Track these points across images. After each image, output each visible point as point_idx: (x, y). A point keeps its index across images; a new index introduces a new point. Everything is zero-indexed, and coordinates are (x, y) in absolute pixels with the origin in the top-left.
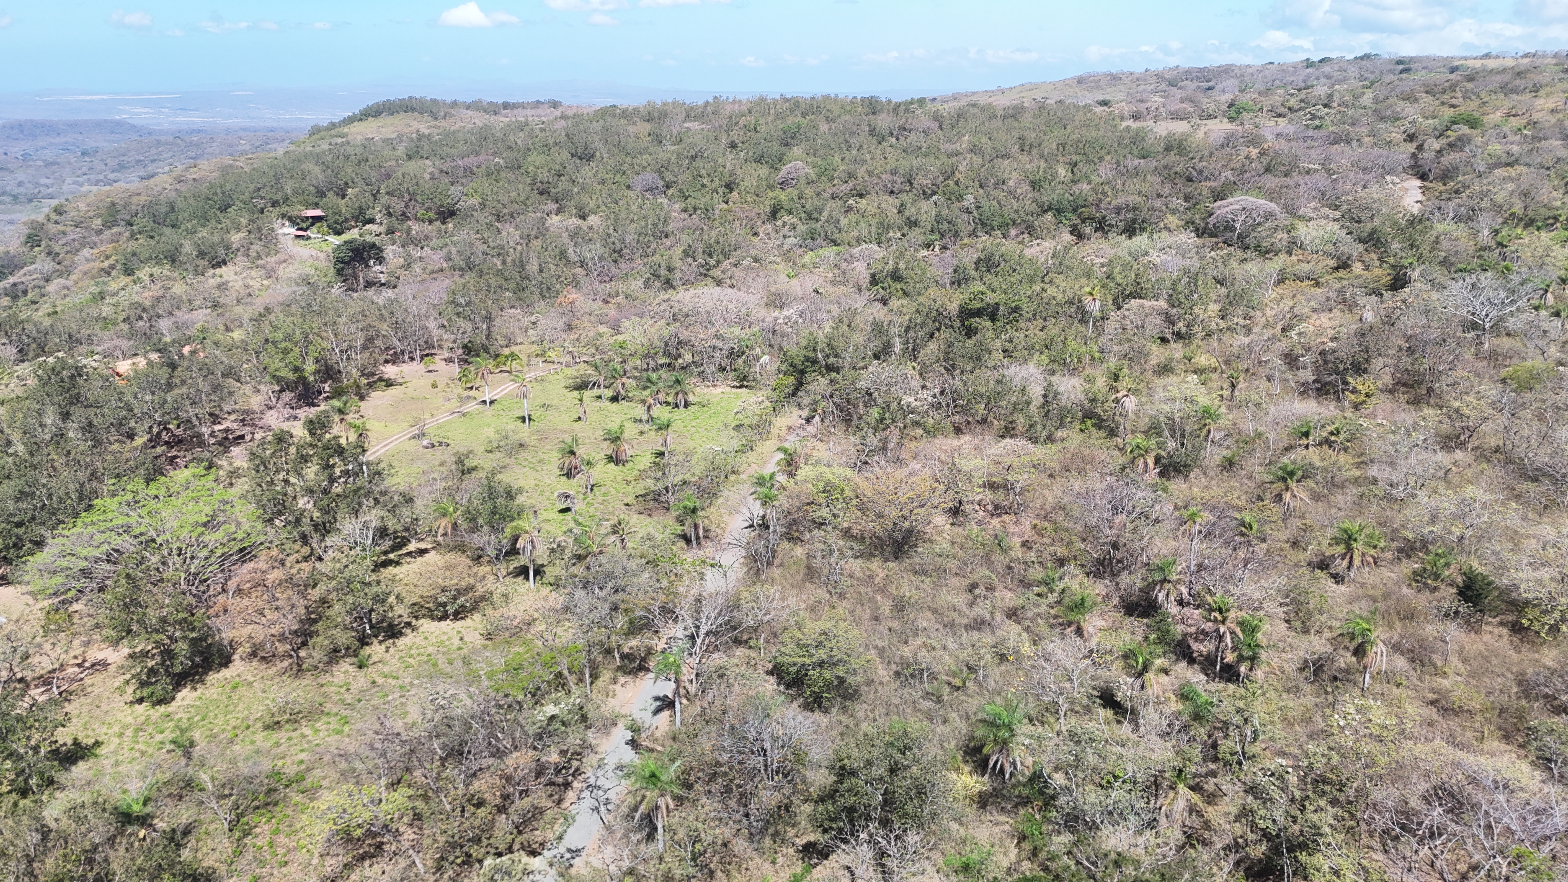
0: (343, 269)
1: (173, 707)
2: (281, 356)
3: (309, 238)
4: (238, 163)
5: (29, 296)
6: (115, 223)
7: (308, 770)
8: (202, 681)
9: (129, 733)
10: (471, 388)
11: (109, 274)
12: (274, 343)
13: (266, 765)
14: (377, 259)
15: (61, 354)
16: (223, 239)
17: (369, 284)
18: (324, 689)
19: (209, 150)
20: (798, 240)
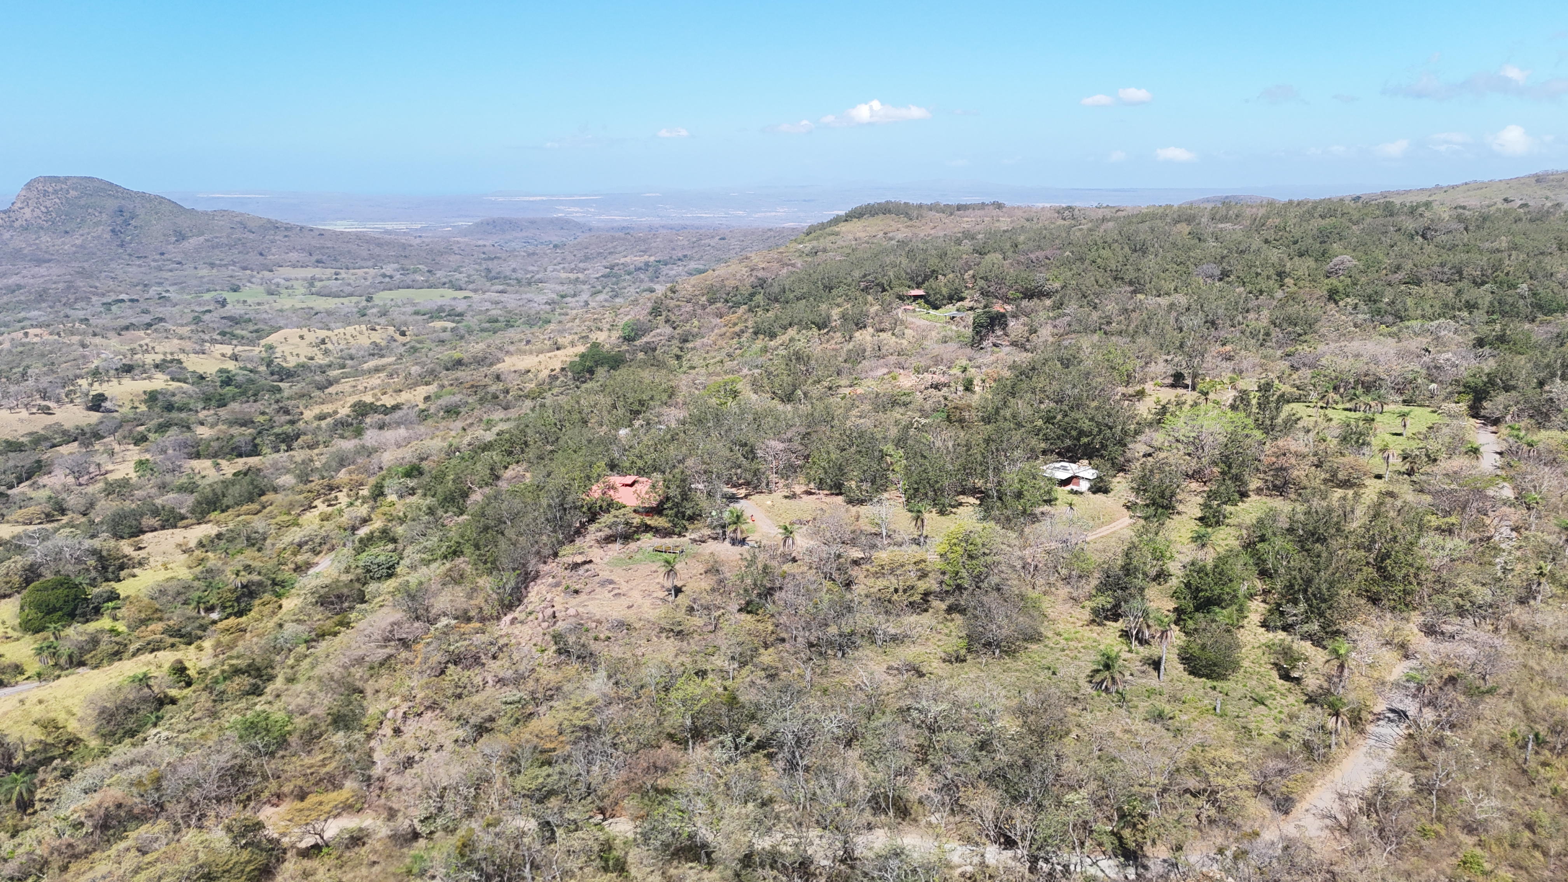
3: (915, 311)
17: (994, 345)
20: (1367, 316)
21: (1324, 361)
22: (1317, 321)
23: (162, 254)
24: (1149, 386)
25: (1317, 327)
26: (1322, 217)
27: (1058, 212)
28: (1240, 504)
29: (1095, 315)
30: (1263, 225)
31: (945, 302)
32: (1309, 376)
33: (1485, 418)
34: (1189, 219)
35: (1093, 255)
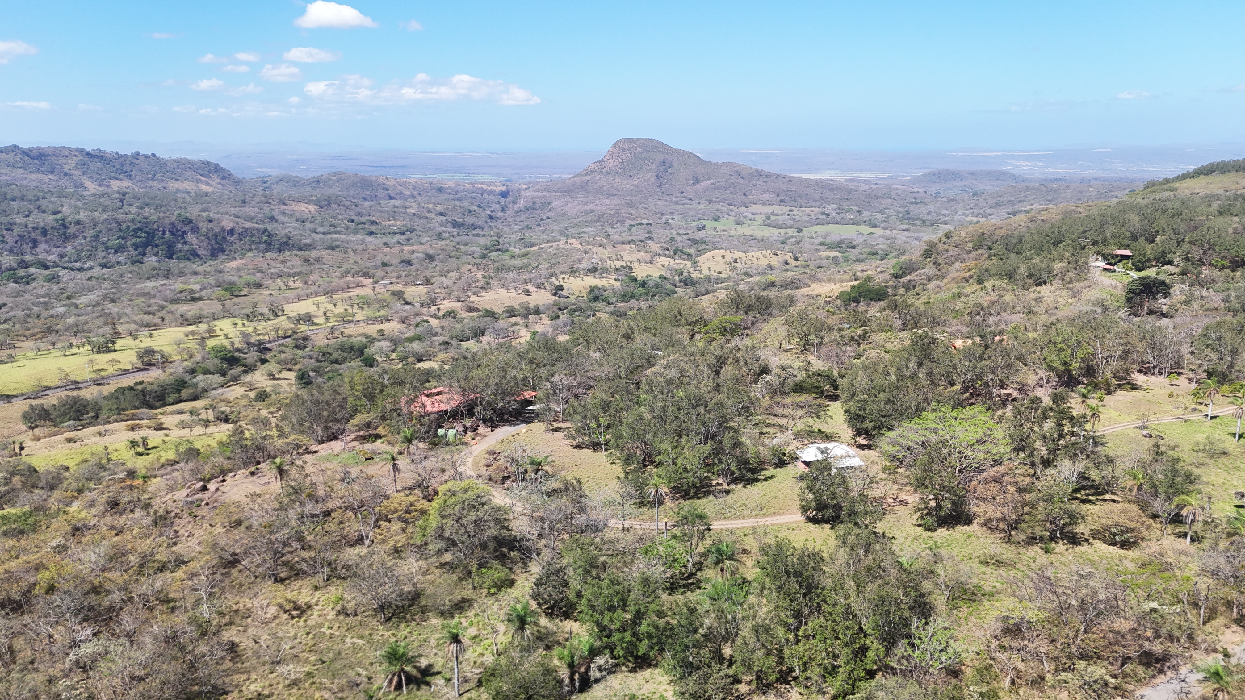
0: (1132, 298)
1: (934, 534)
2: (1056, 353)
3: (1114, 271)
4: (1078, 209)
5: (916, 289)
6: (980, 247)
7: (997, 592)
8: (953, 528)
9: (910, 538)
10: (1201, 404)
11: (967, 281)
12: (1054, 343)
13: (975, 581)
14: (1164, 293)
15: (926, 329)
16: (1048, 266)
17: (1151, 312)
18: (1020, 556)
19: (1063, 195)
23: (682, 193)
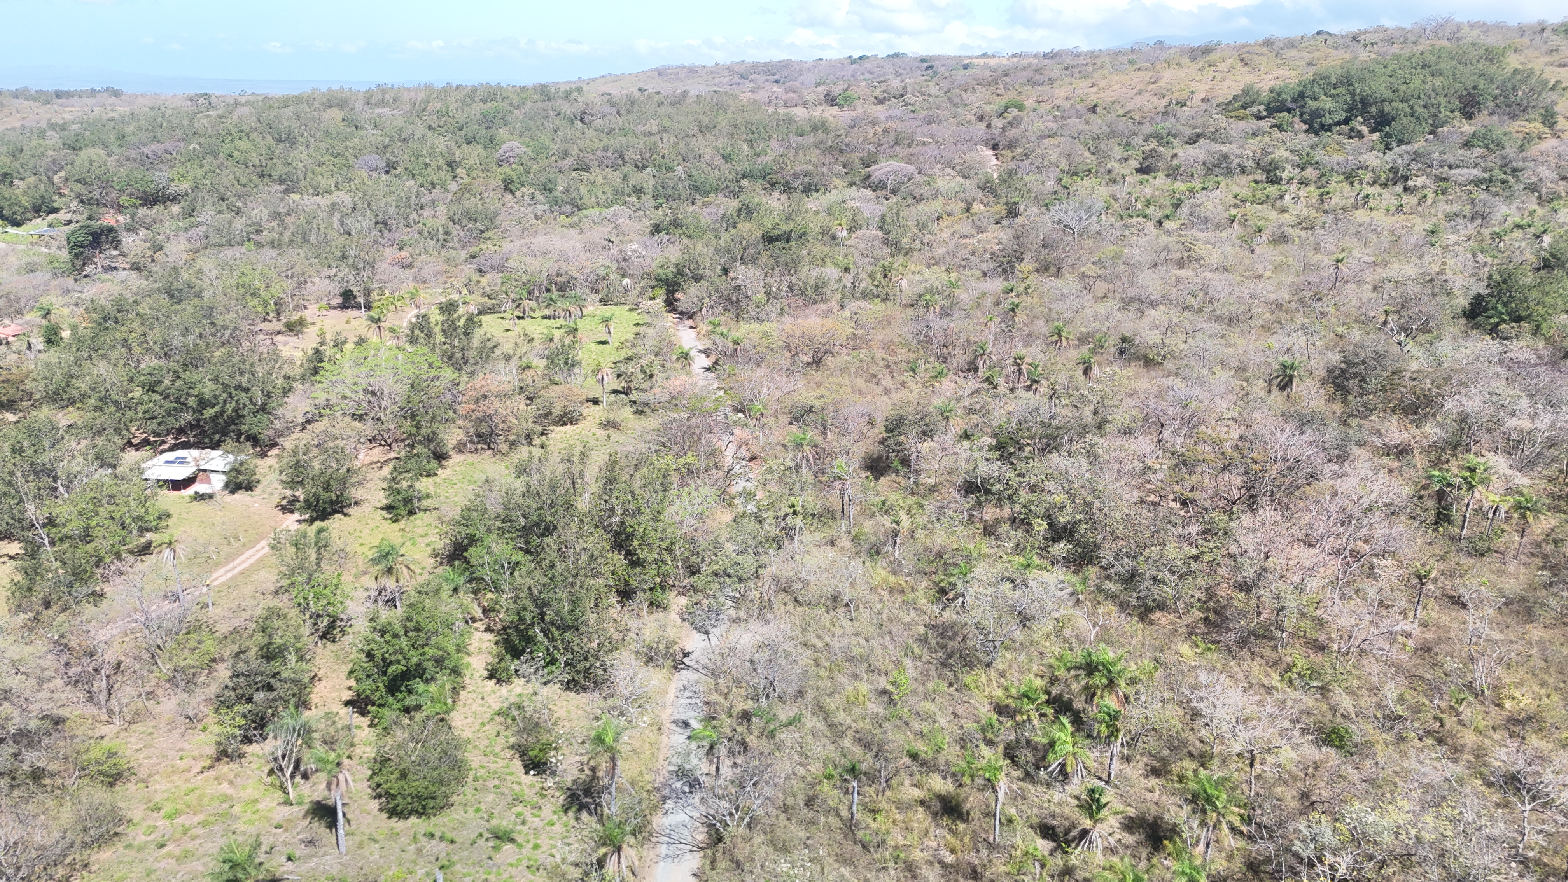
17: (106, 269)
20: (547, 207)
21: (511, 263)
22: (497, 214)
24: (310, 314)
25: (499, 222)
26: (484, 101)
27: (191, 100)
28: (440, 472)
29: (239, 223)
30: (424, 110)
31: (29, 215)
32: (499, 282)
33: (681, 313)
34: (342, 103)
35: (227, 146)
